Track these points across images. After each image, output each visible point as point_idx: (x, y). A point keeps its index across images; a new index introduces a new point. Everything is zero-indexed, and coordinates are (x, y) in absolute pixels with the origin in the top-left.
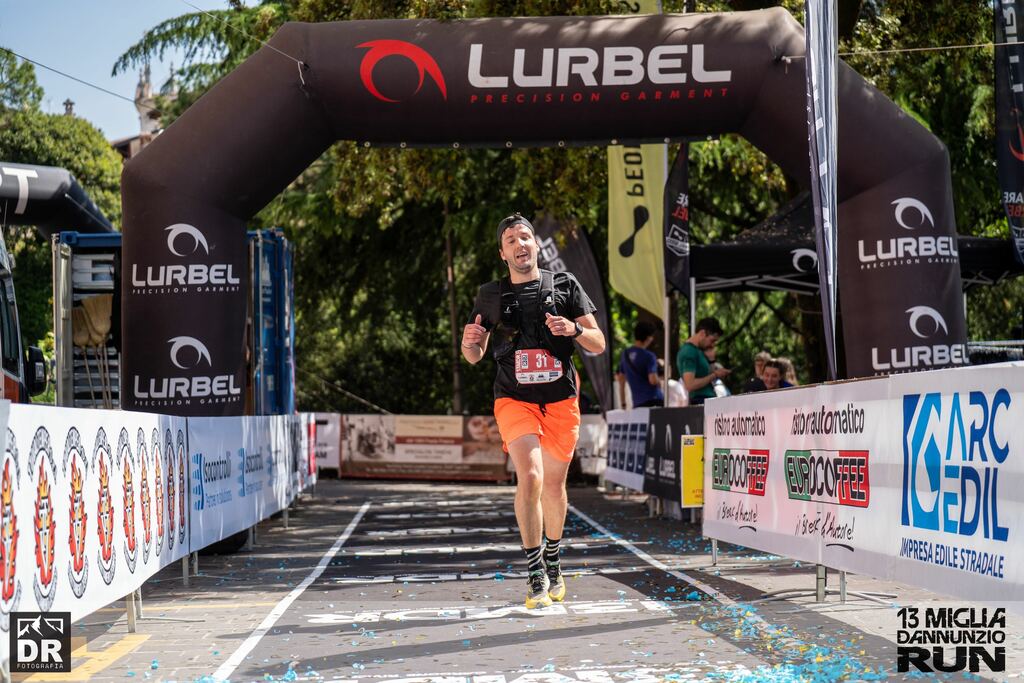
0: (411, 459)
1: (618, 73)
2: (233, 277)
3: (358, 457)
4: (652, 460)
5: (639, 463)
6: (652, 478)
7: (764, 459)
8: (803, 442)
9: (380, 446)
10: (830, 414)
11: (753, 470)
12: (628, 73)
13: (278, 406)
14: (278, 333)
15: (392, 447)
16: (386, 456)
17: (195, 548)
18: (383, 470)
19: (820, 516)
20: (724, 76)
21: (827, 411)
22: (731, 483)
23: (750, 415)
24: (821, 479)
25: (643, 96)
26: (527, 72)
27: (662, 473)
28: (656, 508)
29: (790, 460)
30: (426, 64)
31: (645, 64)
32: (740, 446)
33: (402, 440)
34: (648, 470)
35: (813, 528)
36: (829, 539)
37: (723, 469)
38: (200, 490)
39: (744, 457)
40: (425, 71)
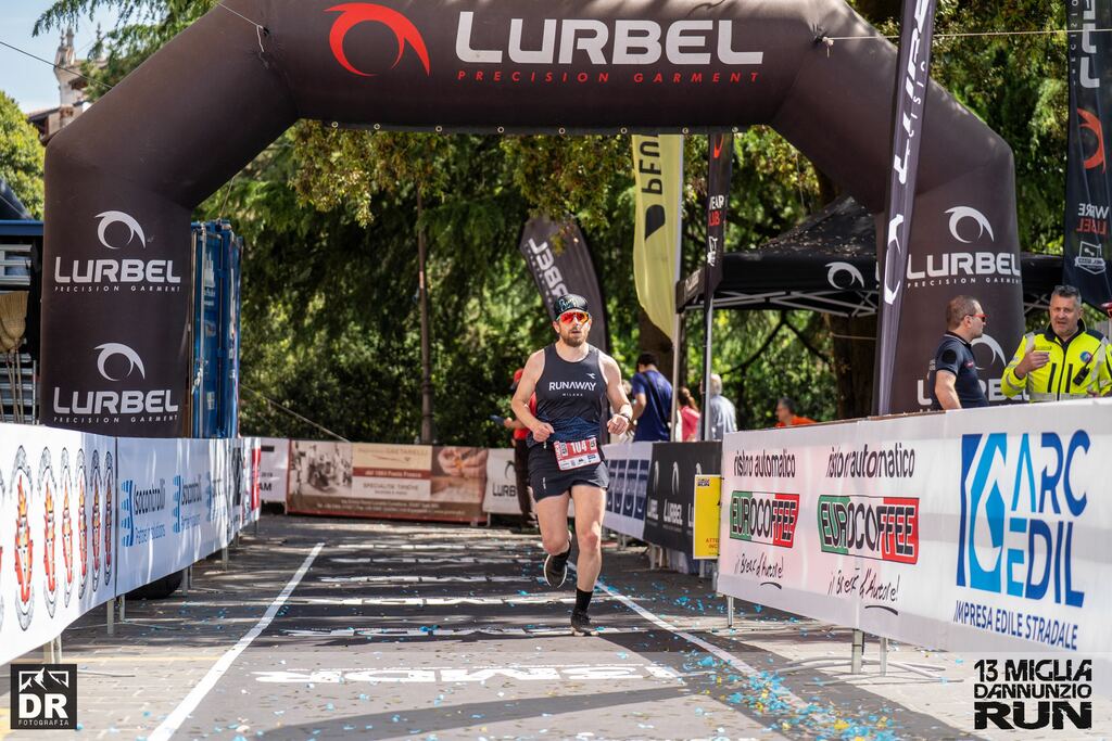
0: (370, 494)
1: (631, 50)
2: (174, 274)
3: (309, 490)
4: (654, 502)
5: (639, 505)
6: (655, 524)
7: (793, 505)
8: (842, 486)
9: (334, 478)
10: (874, 454)
11: (779, 519)
12: (643, 51)
13: (218, 425)
14: (219, 343)
15: (348, 479)
16: (341, 491)
17: (122, 591)
18: (337, 507)
19: (859, 573)
20: (755, 58)
21: (870, 451)
22: (752, 532)
23: (778, 453)
24: (861, 530)
25: (659, 78)
26: (525, 46)
27: (666, 519)
28: (657, 559)
29: (824, 507)
30: (405, 32)
31: (662, 41)
32: (764, 488)
33: (360, 472)
34: (649, 514)
35: (850, 587)
36: (869, 599)
37: (743, 515)
38: (130, 523)
39: (768, 501)
40: (406, 41)
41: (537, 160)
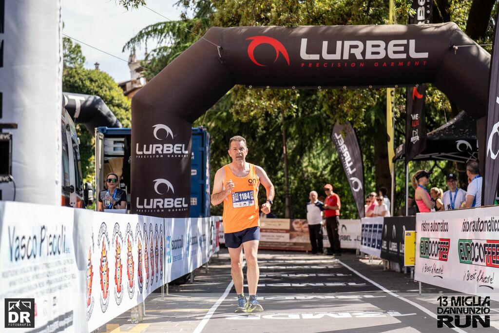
1: (373, 53)
2: (185, 150)
4: (385, 242)
5: (378, 243)
6: (386, 251)
7: (447, 243)
8: (468, 235)
10: (482, 222)
11: (441, 249)
12: (378, 53)
13: (202, 213)
17: (167, 282)
19: (476, 272)
20: (425, 55)
21: (480, 221)
22: (430, 255)
23: (440, 221)
24: (477, 254)
25: (385, 64)
26: (329, 52)
27: (391, 249)
28: (387, 267)
29: (461, 244)
30: (279, 48)
31: (386, 49)
32: (435, 237)
34: (383, 247)
35: (473, 277)
36: (481, 283)
37: (425, 248)
39: (436, 242)
40: (279, 51)
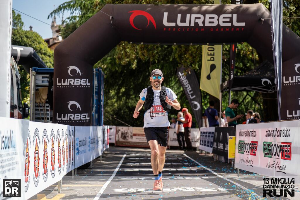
0: (138, 141)
1: (210, 22)
2: (88, 83)
3: (121, 140)
4: (215, 143)
5: (211, 144)
6: (216, 149)
7: (256, 144)
8: (269, 139)
9: (128, 136)
10: (279, 131)
11: (252, 148)
12: (213, 22)
13: (99, 124)
14: (99, 100)
15: (132, 137)
16: (130, 140)
17: (76, 167)
18: (129, 144)
19: (275, 163)
20: (243, 24)
21: (278, 130)
22: (244, 151)
23: (252, 130)
24: (275, 151)
25: (217, 30)
26: (182, 21)
27: (219, 148)
28: (216, 158)
29: (265, 145)
30: (150, 18)
31: (218, 20)
32: (248, 140)
33: (135, 135)
34: (214, 146)
35: (272, 166)
36: (277, 170)
38: (78, 149)
39: (249, 143)
40: (150, 21)
41: (182, 51)
